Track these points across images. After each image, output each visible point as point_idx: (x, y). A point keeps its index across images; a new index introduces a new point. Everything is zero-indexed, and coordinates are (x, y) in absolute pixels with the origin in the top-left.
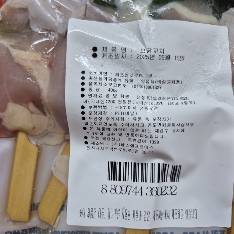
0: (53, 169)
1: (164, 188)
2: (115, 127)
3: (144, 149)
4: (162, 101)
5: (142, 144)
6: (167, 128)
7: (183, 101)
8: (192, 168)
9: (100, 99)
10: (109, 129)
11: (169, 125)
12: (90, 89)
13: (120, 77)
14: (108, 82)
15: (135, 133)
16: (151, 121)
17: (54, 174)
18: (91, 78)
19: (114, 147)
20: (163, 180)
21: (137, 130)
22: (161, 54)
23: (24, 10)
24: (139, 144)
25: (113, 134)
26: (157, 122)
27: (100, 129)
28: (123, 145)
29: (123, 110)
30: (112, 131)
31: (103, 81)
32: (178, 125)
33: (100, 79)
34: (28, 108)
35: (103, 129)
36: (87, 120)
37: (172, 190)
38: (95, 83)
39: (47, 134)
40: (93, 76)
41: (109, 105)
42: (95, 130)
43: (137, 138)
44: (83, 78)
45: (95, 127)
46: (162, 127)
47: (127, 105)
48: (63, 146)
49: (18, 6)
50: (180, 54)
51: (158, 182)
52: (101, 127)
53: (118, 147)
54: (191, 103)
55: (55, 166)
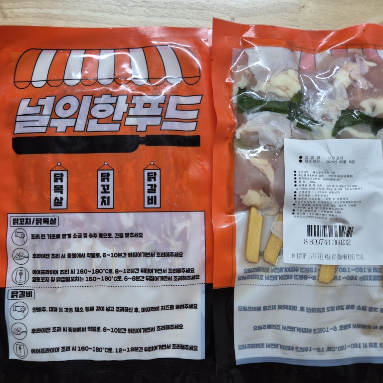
0: (272, 230)
1: (343, 241)
2: (314, 204)
3: (331, 217)
4: (341, 188)
5: (330, 213)
6: (345, 204)
7: (354, 188)
8: (360, 228)
9: (306, 187)
10: (310, 205)
11: (347, 202)
12: (300, 182)
13: (316, 174)
14: (309, 177)
15: (326, 207)
16: (336, 200)
17: (273, 233)
18: (300, 175)
19: (311, 216)
20: (342, 236)
21: (328, 205)
22: (341, 160)
23: (256, 133)
24: (328, 214)
25: (312, 208)
26: (340, 201)
27: (304, 205)
28: (318, 214)
29: (319, 194)
30: (311, 206)
31: (307, 177)
32: (352, 202)
33: (305, 175)
34: (259, 193)
35: (306, 205)
36: (297, 200)
37: (348, 242)
38: (303, 178)
39: (268, 208)
40: (301, 174)
41: (311, 191)
42: (301, 205)
43: (327, 210)
44: (295, 175)
45: (301, 204)
46: (342, 204)
47: (322, 191)
48: (278, 216)
49: (252, 131)
50: (352, 159)
51: (340, 236)
52: (305, 204)
53: (314, 216)
54: (359, 189)
55: (273, 228)
